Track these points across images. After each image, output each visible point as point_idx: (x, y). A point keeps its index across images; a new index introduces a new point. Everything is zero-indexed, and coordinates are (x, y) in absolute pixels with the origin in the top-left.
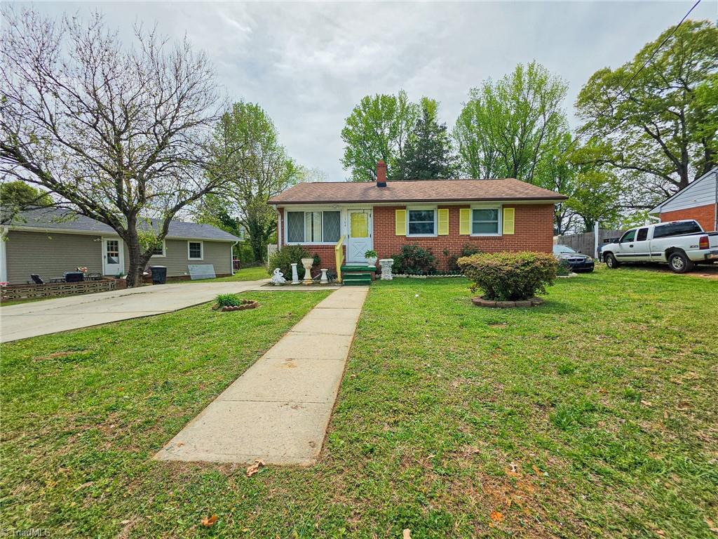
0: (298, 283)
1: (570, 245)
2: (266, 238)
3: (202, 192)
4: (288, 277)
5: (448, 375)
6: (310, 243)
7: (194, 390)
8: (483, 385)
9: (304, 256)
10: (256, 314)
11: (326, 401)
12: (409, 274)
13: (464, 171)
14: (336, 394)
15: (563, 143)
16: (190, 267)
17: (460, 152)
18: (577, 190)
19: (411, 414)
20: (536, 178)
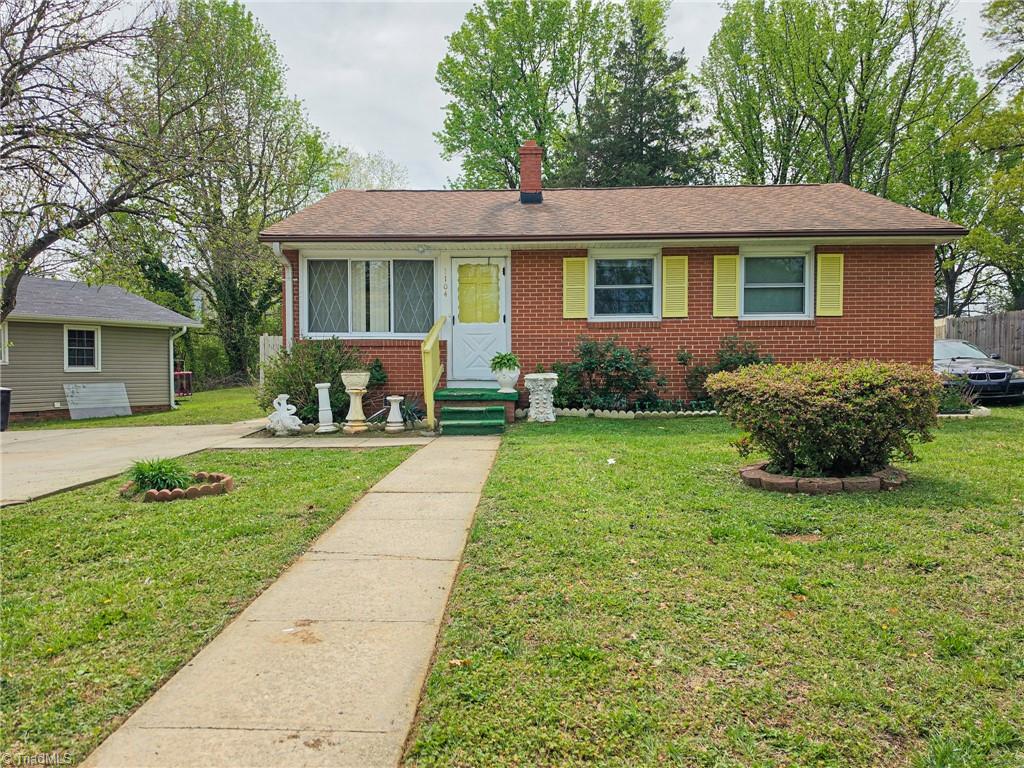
0: (332, 428)
1: (973, 339)
2: (255, 320)
3: (102, 209)
4: (309, 416)
5: (678, 659)
6: (363, 335)
7: (70, 703)
8: (760, 685)
9: (348, 366)
10: (228, 508)
11: (387, 728)
12: (594, 408)
13: (727, 163)
14: (413, 709)
15: (957, 99)
16: (68, 388)
17: (718, 118)
18: (990, 211)
19: (590, 758)
20: (896, 181)
